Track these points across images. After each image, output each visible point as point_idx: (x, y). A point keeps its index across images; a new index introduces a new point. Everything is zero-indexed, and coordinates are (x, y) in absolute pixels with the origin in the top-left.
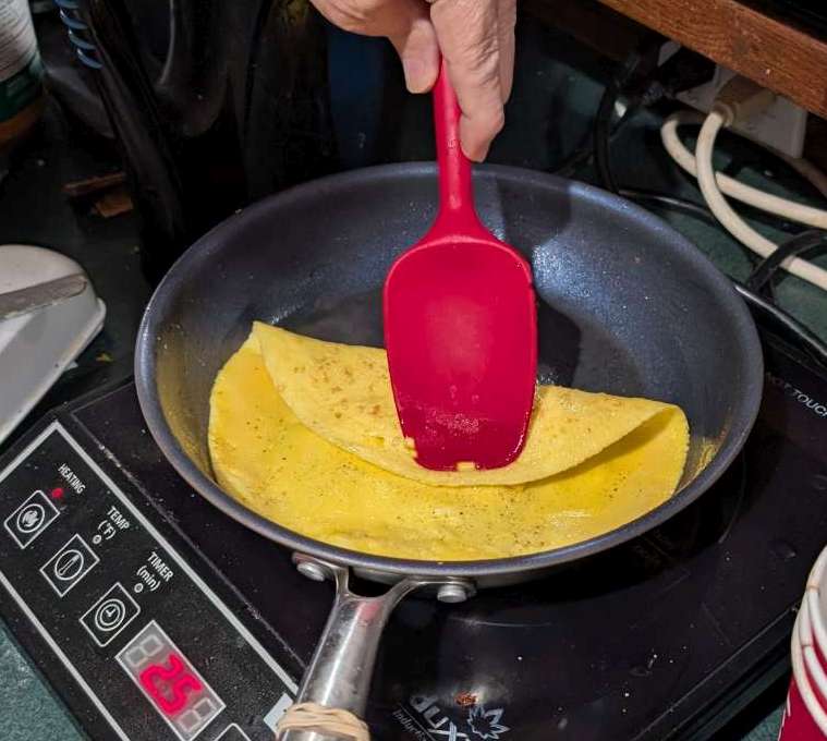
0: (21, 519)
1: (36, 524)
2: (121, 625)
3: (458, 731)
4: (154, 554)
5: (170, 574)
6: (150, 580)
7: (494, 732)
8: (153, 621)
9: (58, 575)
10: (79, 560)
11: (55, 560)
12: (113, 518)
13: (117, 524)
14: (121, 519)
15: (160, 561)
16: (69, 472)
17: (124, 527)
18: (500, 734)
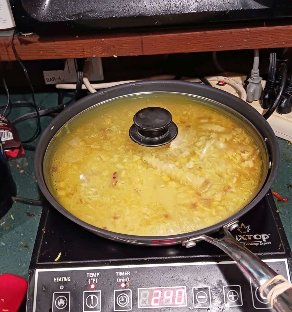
0: (58, 306)
1: (65, 302)
2: (130, 299)
3: (242, 236)
4: (117, 273)
5: (129, 273)
6: (124, 280)
7: (248, 229)
8: (138, 289)
9: (91, 307)
10: (94, 296)
11: (85, 304)
12: (91, 276)
13: (94, 276)
14: (94, 274)
15: (121, 272)
16: (59, 279)
17: (97, 275)
18: (249, 228)
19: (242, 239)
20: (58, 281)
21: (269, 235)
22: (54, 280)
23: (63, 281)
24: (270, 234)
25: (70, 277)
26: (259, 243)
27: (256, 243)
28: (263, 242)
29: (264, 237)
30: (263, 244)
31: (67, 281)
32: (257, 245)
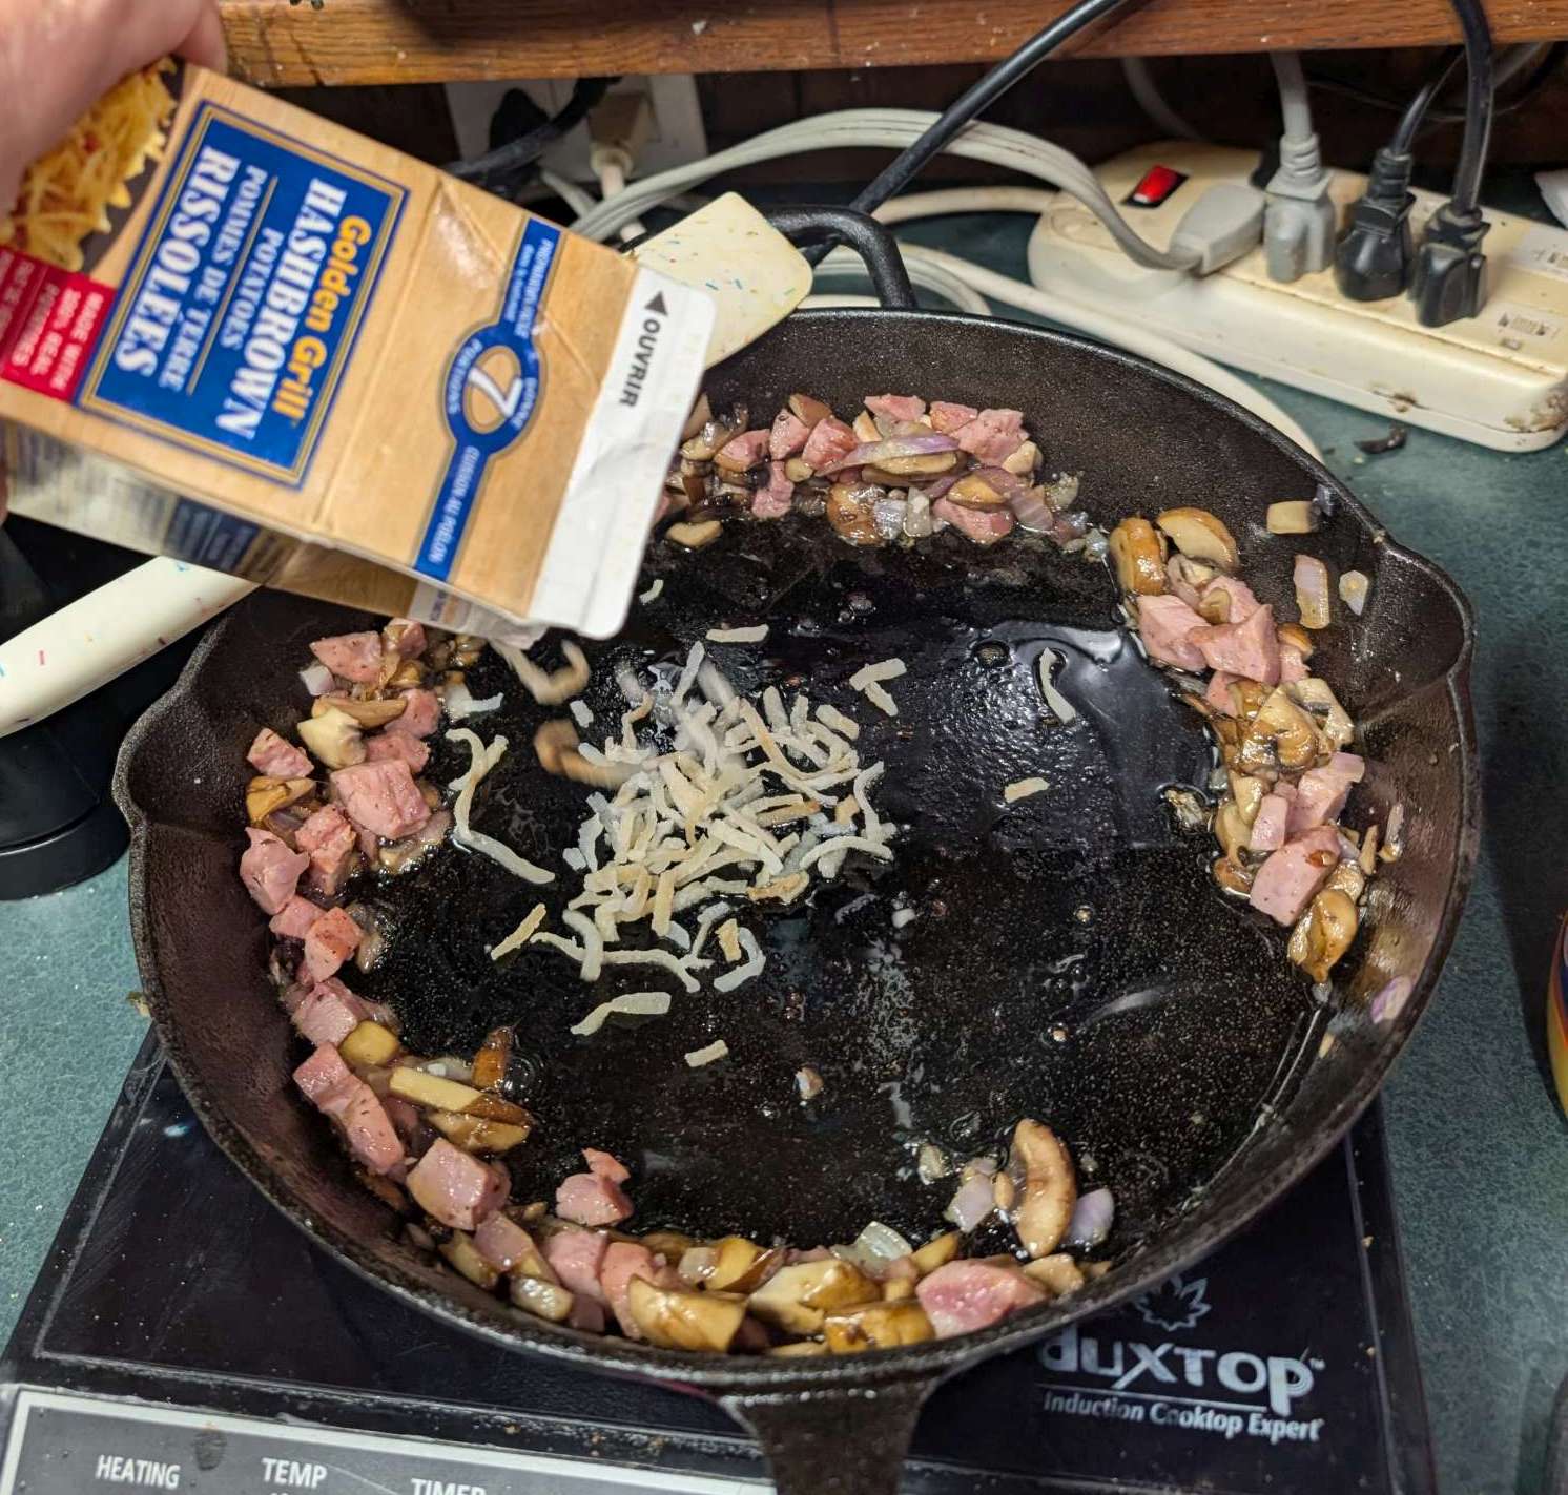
3: (1153, 1348)
4: (418, 1484)
7: (1194, 1303)
12: (283, 1481)
13: (299, 1482)
14: (301, 1467)
15: (438, 1485)
16: (122, 1465)
17: (316, 1478)
18: (1204, 1300)
19: (1147, 1374)
20: (114, 1477)
21: (1314, 1371)
22: (101, 1466)
23: (139, 1479)
24: (1320, 1365)
25: (176, 1467)
26: (1245, 1416)
27: (1229, 1413)
28: (1271, 1415)
29: (1283, 1375)
30: (1266, 1424)
31: (160, 1483)
32: (1229, 1434)
